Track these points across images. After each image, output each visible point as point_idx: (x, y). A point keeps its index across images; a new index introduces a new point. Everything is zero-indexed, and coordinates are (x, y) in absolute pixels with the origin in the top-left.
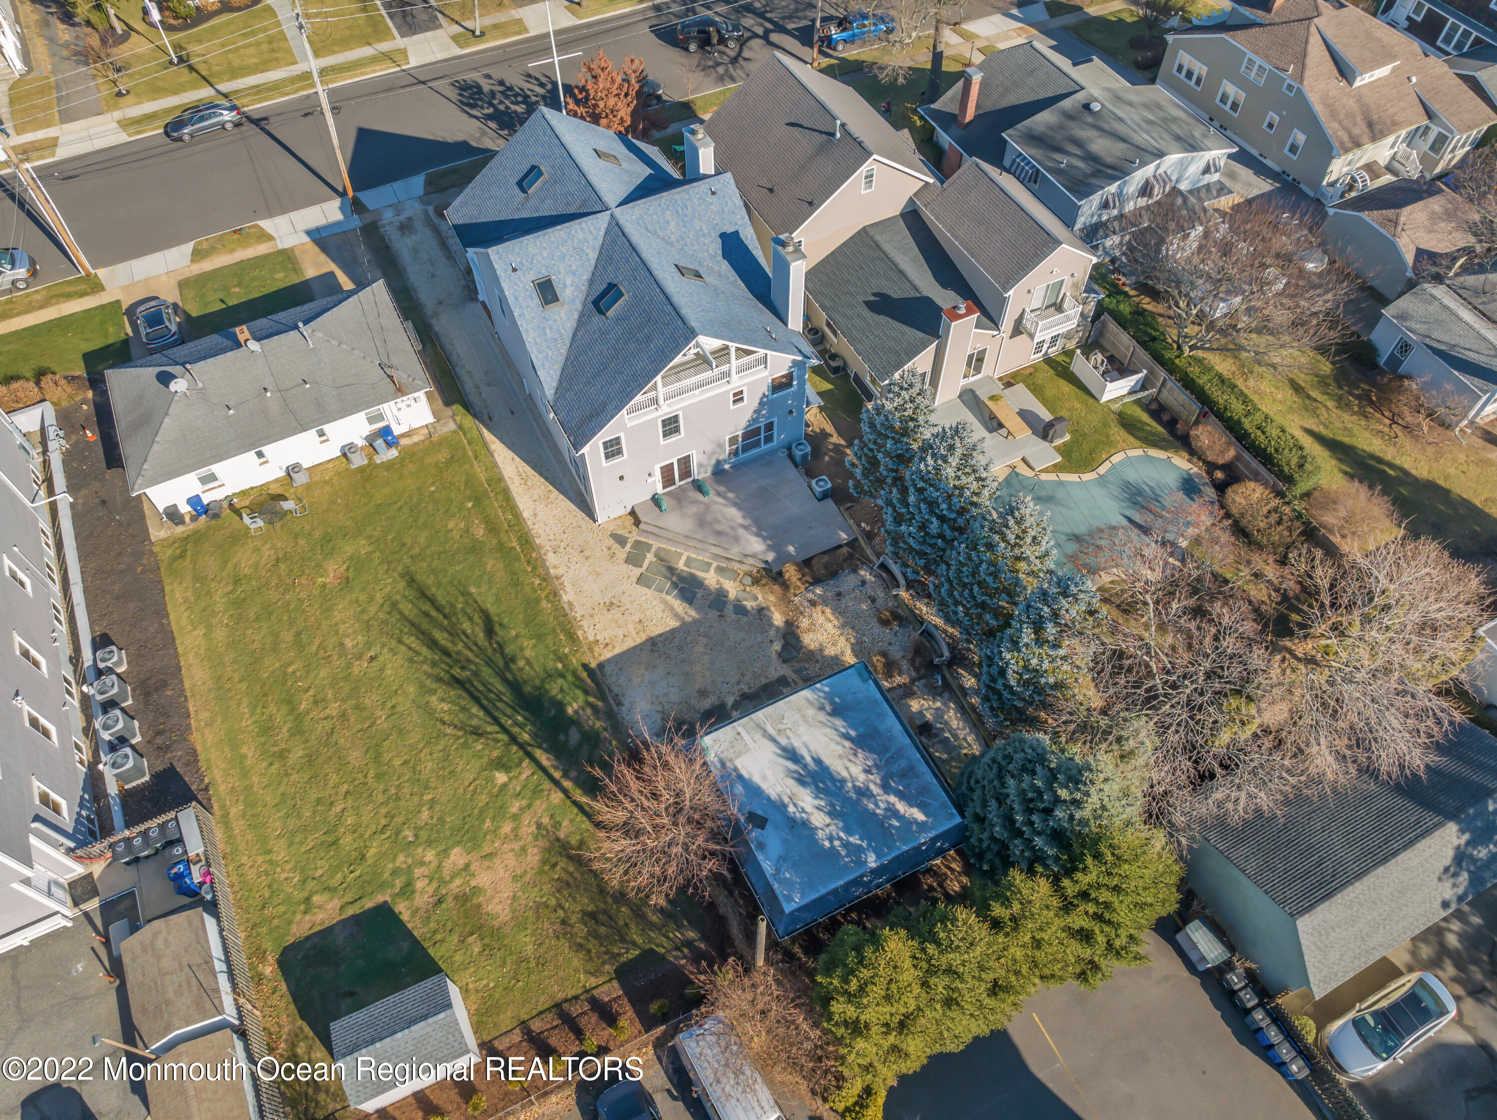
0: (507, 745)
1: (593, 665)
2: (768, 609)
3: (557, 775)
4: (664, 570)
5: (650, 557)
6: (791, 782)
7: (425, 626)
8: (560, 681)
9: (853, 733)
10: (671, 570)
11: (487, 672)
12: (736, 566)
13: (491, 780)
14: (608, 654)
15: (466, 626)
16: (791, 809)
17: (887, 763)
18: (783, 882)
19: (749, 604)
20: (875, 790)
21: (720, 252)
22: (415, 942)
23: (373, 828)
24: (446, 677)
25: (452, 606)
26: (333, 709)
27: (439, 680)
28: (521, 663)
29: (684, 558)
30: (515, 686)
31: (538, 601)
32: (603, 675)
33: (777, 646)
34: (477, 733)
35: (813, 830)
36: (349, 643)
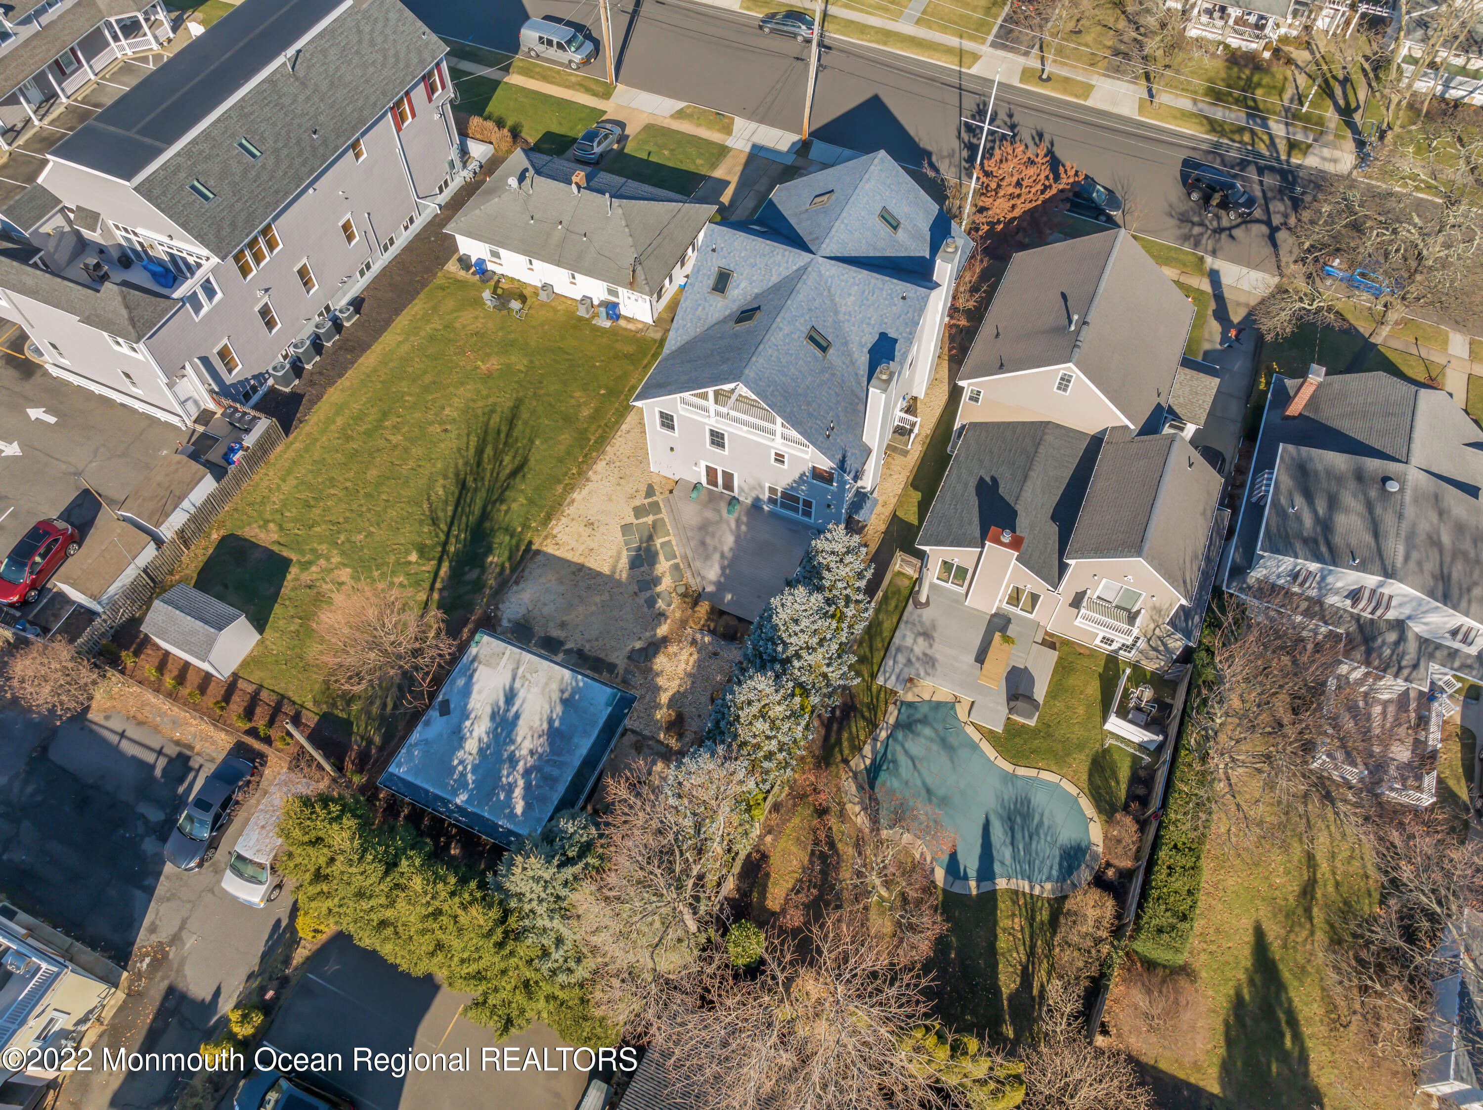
0: (438, 543)
1: (534, 547)
2: (666, 618)
3: (438, 585)
4: (646, 534)
5: (650, 519)
6: (489, 710)
7: (490, 438)
8: (507, 538)
9: (557, 724)
10: (650, 538)
11: (481, 495)
12: (688, 574)
13: (408, 552)
14: (550, 549)
15: (507, 459)
16: (468, 723)
17: (548, 761)
18: (410, 753)
19: (660, 604)
20: (520, 767)
21: (870, 346)
22: (277, 594)
23: (334, 518)
24: (462, 476)
25: (516, 440)
26: (396, 439)
27: (457, 475)
28: (504, 507)
29: (666, 539)
30: (485, 515)
31: (559, 481)
32: (532, 558)
33: (638, 645)
34: (434, 522)
35: (460, 747)
36: (447, 411)
